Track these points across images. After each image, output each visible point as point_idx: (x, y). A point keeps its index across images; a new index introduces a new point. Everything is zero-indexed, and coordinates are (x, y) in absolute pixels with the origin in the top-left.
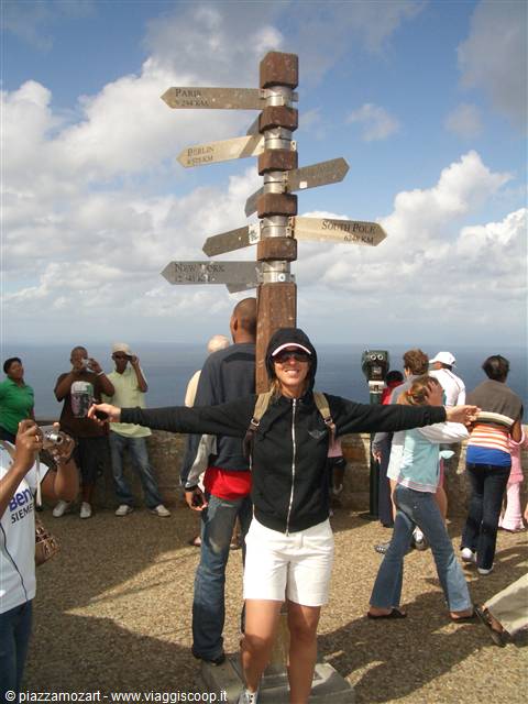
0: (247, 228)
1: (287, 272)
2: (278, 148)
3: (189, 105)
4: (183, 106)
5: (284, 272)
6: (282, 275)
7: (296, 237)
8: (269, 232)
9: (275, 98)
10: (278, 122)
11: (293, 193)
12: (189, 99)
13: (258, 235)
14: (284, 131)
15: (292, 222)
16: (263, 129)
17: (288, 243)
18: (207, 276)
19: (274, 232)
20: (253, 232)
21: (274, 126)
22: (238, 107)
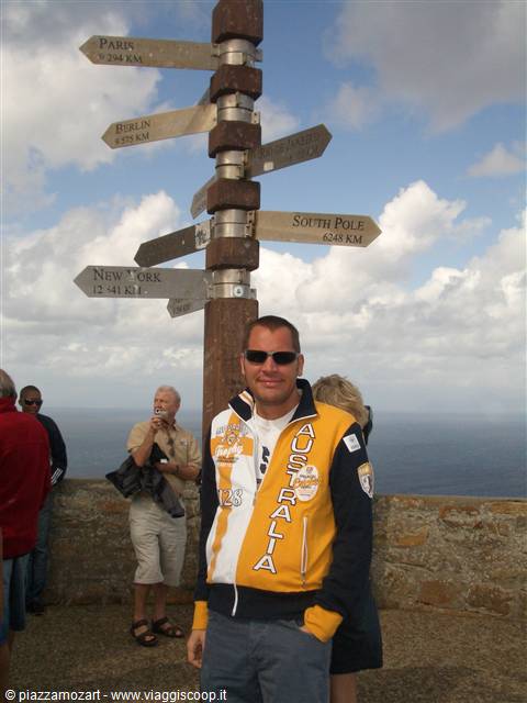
0: (193, 228)
1: (245, 283)
2: (235, 119)
3: (117, 60)
4: (109, 62)
5: (241, 283)
6: (240, 288)
7: (257, 238)
8: (221, 230)
9: (233, 54)
10: (236, 86)
11: (254, 179)
12: (118, 52)
13: (208, 236)
14: (244, 99)
15: (252, 217)
16: (216, 95)
17: (247, 245)
18: (137, 287)
19: (229, 231)
20: (201, 233)
21: (230, 91)
22: (183, 66)
